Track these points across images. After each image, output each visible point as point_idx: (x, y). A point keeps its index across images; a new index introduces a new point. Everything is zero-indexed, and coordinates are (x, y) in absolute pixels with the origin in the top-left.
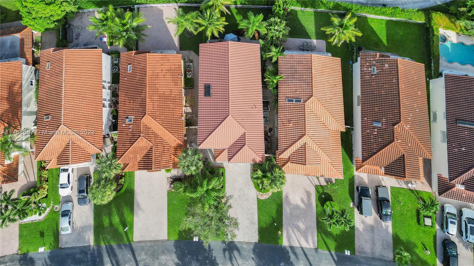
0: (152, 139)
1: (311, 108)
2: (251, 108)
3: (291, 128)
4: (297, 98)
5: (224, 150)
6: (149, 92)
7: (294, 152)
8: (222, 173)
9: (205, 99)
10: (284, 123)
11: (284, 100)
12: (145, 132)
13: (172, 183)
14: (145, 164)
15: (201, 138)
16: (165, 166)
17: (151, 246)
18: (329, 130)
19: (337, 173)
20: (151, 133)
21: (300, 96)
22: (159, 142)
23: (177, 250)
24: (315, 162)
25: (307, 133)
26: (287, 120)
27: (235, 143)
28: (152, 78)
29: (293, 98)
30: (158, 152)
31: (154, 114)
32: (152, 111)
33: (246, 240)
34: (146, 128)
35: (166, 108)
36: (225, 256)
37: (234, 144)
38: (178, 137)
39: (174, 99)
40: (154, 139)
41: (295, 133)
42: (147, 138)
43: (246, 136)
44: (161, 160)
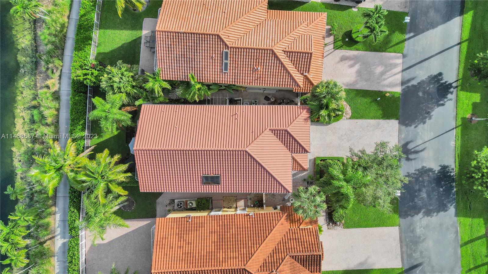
0: (280, 257)
1: (236, 39)
2: (236, 120)
3: (263, 68)
4: (222, 57)
5: (293, 158)
6: (213, 266)
7: (296, 67)
8: (321, 160)
9: (223, 183)
10: (257, 77)
11: (225, 75)
12: (270, 268)
13: (335, 223)
14: (314, 264)
15: (278, 189)
16: (315, 237)
17: (407, 245)
18: (267, 20)
19: (320, 19)
20: (272, 258)
21: (219, 53)
22: (285, 246)
23: (410, 215)
24: (308, 41)
25: (270, 48)
26: (253, 74)
27: (284, 143)
28: (191, 261)
29: (222, 63)
30: (298, 247)
31: (245, 256)
32: (240, 259)
33: (396, 134)
34: (265, 266)
35: (237, 239)
36: (414, 159)
37: (286, 145)
38: (277, 220)
39: (223, 227)
40: (280, 255)
41: (270, 64)
42: (278, 265)
43: (274, 128)
44: (308, 243)
